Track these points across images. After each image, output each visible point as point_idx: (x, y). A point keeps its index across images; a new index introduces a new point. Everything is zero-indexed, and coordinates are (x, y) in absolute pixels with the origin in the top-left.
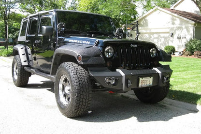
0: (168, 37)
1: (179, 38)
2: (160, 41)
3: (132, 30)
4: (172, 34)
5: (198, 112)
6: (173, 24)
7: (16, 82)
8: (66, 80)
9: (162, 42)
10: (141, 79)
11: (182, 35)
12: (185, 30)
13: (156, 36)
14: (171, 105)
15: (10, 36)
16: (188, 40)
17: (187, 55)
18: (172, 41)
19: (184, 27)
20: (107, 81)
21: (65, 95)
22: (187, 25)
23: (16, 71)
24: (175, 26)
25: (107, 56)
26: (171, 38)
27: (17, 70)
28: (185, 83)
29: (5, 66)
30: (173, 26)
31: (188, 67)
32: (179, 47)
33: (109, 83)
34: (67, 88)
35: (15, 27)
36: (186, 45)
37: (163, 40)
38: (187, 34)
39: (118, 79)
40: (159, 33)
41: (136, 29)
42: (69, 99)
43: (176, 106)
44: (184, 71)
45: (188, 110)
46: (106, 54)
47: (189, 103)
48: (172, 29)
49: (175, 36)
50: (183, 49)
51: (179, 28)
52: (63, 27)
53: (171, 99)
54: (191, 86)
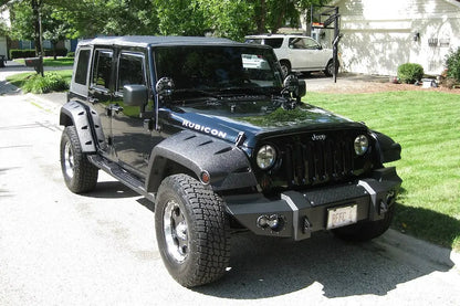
0: (409, 40)
1: (433, 44)
2: (390, 48)
3: (325, 27)
4: (418, 35)
5: (451, 267)
6: (421, 10)
7: (72, 184)
8: (177, 211)
9: (394, 52)
10: (331, 212)
11: (441, 37)
12: (447, 26)
13: (380, 36)
14: (398, 245)
15: (45, 36)
16: (455, 51)
17: (451, 87)
18: (417, 51)
19: (445, 17)
20: (263, 222)
21: (177, 240)
22: (452, 15)
23: (70, 160)
24: (425, 16)
25: (262, 166)
26: (415, 45)
27: (72, 158)
28: (435, 182)
29: (42, 126)
30: (419, 16)
31: (448, 126)
32: (432, 65)
33: (266, 226)
34: (181, 228)
35: (57, 18)
36: (449, 62)
37: (395, 46)
38: (452, 34)
39: (284, 218)
40: (388, 31)
41: (332, 25)
42: (184, 249)
43: (408, 251)
44: (436, 141)
45: (432, 261)
46: (259, 160)
47: (436, 243)
48: (417, 22)
49: (425, 39)
50: (440, 71)
51: (435, 21)
52: (169, 88)
53: (399, 230)
54: (447, 192)
